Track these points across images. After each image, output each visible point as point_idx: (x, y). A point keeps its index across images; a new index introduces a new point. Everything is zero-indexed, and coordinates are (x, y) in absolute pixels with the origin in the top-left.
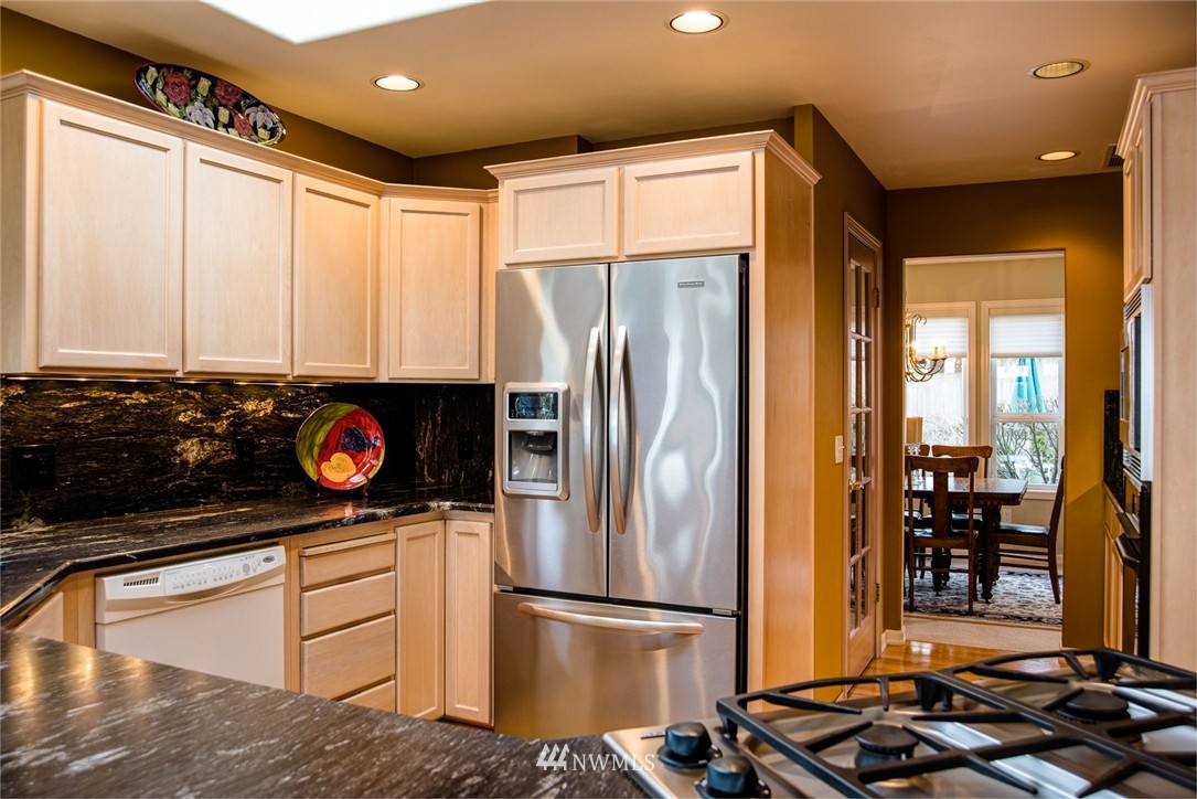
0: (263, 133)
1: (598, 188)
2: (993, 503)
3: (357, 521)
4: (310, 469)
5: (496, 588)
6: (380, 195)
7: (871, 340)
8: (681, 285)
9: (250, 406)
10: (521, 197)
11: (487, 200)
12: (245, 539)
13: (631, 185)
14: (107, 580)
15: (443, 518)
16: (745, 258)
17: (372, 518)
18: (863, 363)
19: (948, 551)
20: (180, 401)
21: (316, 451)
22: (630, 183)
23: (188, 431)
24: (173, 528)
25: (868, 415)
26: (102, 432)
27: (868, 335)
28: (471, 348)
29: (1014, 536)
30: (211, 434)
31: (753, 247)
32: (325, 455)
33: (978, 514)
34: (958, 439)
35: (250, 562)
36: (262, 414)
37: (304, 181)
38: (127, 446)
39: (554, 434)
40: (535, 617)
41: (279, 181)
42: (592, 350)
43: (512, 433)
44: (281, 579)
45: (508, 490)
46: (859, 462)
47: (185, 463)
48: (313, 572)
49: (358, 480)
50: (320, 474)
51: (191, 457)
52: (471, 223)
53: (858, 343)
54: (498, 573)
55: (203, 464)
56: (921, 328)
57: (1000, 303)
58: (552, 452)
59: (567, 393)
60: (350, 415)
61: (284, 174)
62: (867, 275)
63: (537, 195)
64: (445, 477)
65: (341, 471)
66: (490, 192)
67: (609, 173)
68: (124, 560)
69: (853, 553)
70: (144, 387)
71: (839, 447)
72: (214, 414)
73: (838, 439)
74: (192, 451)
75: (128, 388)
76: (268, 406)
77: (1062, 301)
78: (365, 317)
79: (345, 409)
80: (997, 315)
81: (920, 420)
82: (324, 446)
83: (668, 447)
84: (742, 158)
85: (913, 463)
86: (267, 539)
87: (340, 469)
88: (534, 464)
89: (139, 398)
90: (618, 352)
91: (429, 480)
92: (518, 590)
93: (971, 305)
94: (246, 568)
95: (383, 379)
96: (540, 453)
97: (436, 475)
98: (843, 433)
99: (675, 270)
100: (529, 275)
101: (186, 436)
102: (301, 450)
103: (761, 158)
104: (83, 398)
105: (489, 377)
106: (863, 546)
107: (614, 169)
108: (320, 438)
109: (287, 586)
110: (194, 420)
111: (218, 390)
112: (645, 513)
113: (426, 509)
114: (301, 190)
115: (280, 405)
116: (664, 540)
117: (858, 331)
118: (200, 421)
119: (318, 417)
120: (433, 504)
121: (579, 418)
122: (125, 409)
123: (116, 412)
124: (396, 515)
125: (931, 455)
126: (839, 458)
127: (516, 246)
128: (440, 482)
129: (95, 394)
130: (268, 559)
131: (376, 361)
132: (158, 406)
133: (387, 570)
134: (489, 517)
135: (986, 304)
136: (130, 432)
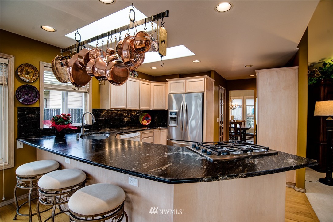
0: (136, 75)
1: (183, 83)
2: (245, 129)
3: (149, 129)
4: (141, 122)
5: (167, 139)
6: (151, 83)
7: (224, 104)
8: (194, 97)
9: (133, 113)
10: (172, 84)
11: (166, 83)
12: (136, 131)
13: (187, 83)
14: (121, 135)
15: (160, 129)
16: (203, 93)
17: (151, 129)
18: (222, 107)
19: (238, 137)
20: (124, 112)
21: (142, 120)
22: (187, 82)
23: (125, 117)
24: (126, 129)
25: (223, 115)
26: (115, 117)
27: (223, 103)
28: (163, 105)
29: (248, 135)
30: (128, 117)
31: (204, 92)
32: (143, 121)
33: (242, 131)
34: (240, 119)
35: (136, 134)
37: (141, 82)
39: (176, 118)
40: (173, 143)
41: (138, 82)
42: (182, 106)
43: (170, 117)
44: (140, 137)
45: (169, 125)
46: (221, 122)
47: (125, 121)
48: (144, 136)
49: (148, 124)
50: (142, 123)
51: (126, 120)
52: (164, 87)
53: (221, 104)
54: (168, 137)
55: (127, 121)
56: (233, 101)
57: (247, 97)
58: (176, 120)
59: (178, 112)
60: (146, 115)
61: (139, 81)
62: (223, 94)
63: (174, 84)
64: (159, 124)
65: (145, 123)
66: (167, 82)
67: (184, 81)
68: (122, 133)
69: (220, 136)
70: (120, 111)
71: (218, 120)
72: (128, 114)
73: (218, 119)
74: (126, 119)
75: (118, 111)
76: (135, 113)
77: (254, 97)
78: (149, 101)
79: (146, 114)
80: (247, 99)
81: (233, 116)
82: (143, 119)
83: (192, 119)
84: (203, 79)
85: (231, 123)
86: (138, 131)
87: (145, 122)
88: (173, 122)
89: (120, 112)
90: (185, 106)
91: (156, 124)
92: (171, 140)
93: (243, 97)
94: (136, 135)
95: (151, 109)
96: (174, 120)
97: (158, 123)
98: (218, 118)
99: (194, 95)
100: (172, 95)
101: (125, 118)
102: (140, 120)
103: (205, 79)
104: (113, 112)
105: (166, 109)
106: (222, 135)
107: (185, 80)
108: (142, 118)
109: (140, 138)
110: (126, 115)
111: (129, 111)
112: (189, 129)
113: (158, 128)
114: (141, 83)
115: (137, 113)
116: (192, 132)
117: (221, 102)
119: (142, 115)
120: (159, 127)
121: (180, 116)
122: (118, 114)
124: (154, 129)
125: (235, 122)
126: (218, 122)
127: (171, 91)
128: (158, 124)
130: (138, 134)
131: (150, 107)
132: (122, 113)
133: (152, 136)
134: (167, 129)
135: (245, 97)
136: (118, 117)
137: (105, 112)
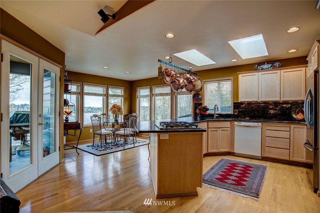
0: (277, 66)
4: (294, 116)
9: (285, 105)
20: (270, 105)
21: (296, 113)
23: (271, 109)
26: (257, 109)
30: (276, 109)
32: (298, 114)
36: (287, 107)
37: (283, 71)
38: (261, 110)
41: (277, 73)
48: (268, 128)
55: (274, 114)
61: (278, 71)
70: (264, 103)
72: (277, 107)
74: (272, 112)
76: (289, 105)
78: (302, 90)
87: (300, 116)
89: (263, 105)
94: (254, 125)
101: (271, 110)
102: (292, 113)
108: (297, 110)
109: (262, 128)
110: (272, 107)
114: (282, 73)
118: (274, 107)
119: (296, 107)
122: (261, 106)
123: (259, 106)
129: (256, 104)
130: (258, 124)
132: (266, 105)
133: (287, 131)
136: (261, 109)
137: (245, 105)
